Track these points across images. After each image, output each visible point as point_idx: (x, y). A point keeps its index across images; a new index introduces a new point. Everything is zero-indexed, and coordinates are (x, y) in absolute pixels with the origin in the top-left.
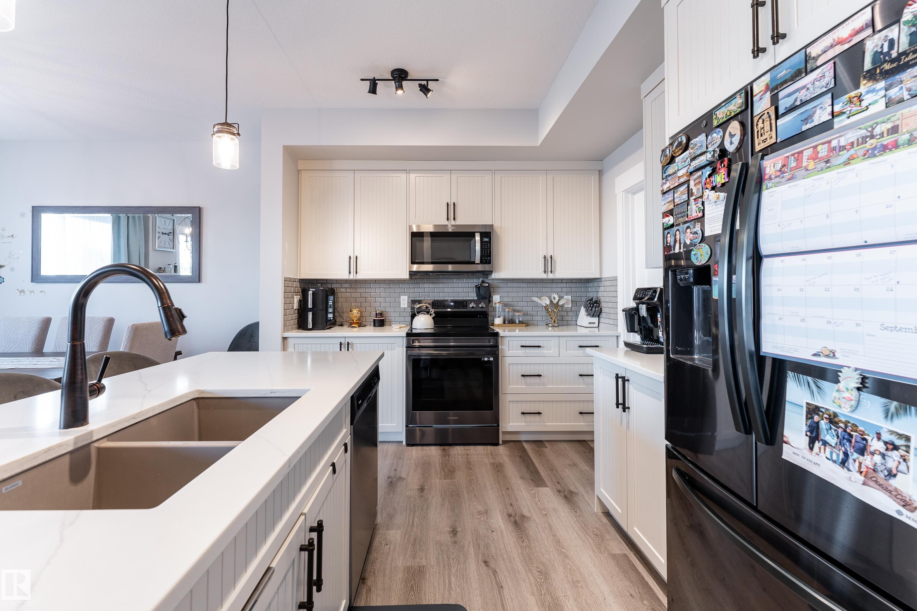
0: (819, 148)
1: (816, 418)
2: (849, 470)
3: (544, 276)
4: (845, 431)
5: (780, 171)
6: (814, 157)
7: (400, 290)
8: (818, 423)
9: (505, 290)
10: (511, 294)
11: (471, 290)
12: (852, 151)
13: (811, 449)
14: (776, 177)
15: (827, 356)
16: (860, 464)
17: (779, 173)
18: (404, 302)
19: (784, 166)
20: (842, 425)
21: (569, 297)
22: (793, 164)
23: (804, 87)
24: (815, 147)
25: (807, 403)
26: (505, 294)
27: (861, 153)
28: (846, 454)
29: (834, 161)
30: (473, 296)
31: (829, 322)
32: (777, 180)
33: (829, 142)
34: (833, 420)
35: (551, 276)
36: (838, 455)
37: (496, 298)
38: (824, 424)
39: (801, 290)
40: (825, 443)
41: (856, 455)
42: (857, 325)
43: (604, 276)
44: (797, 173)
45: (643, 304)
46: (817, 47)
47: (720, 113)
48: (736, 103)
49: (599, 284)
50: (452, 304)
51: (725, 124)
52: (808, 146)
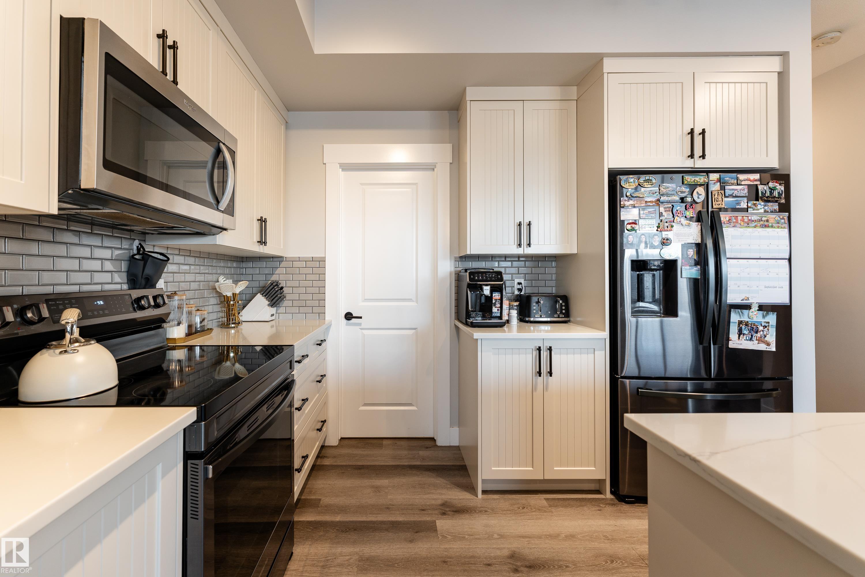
0: (744, 217)
1: (741, 325)
2: (753, 341)
4: (751, 327)
5: (728, 221)
6: (743, 220)
8: (741, 327)
12: (756, 223)
13: (739, 339)
14: (727, 223)
15: (746, 300)
16: (757, 337)
17: (728, 222)
19: (730, 220)
20: (750, 325)
22: (735, 221)
23: (737, 190)
24: (743, 217)
25: (738, 321)
26: (170, 277)
27: (759, 225)
28: (752, 336)
29: (750, 225)
31: (748, 287)
32: (728, 225)
33: (748, 217)
34: (747, 324)
36: (749, 337)
38: (743, 327)
39: (739, 274)
40: (744, 334)
41: (755, 334)
42: (757, 287)
44: (737, 225)
45: (487, 285)
46: (742, 177)
47: (689, 178)
48: (701, 179)
49: (270, 264)
50: (102, 303)
51: (693, 187)
52: (740, 215)
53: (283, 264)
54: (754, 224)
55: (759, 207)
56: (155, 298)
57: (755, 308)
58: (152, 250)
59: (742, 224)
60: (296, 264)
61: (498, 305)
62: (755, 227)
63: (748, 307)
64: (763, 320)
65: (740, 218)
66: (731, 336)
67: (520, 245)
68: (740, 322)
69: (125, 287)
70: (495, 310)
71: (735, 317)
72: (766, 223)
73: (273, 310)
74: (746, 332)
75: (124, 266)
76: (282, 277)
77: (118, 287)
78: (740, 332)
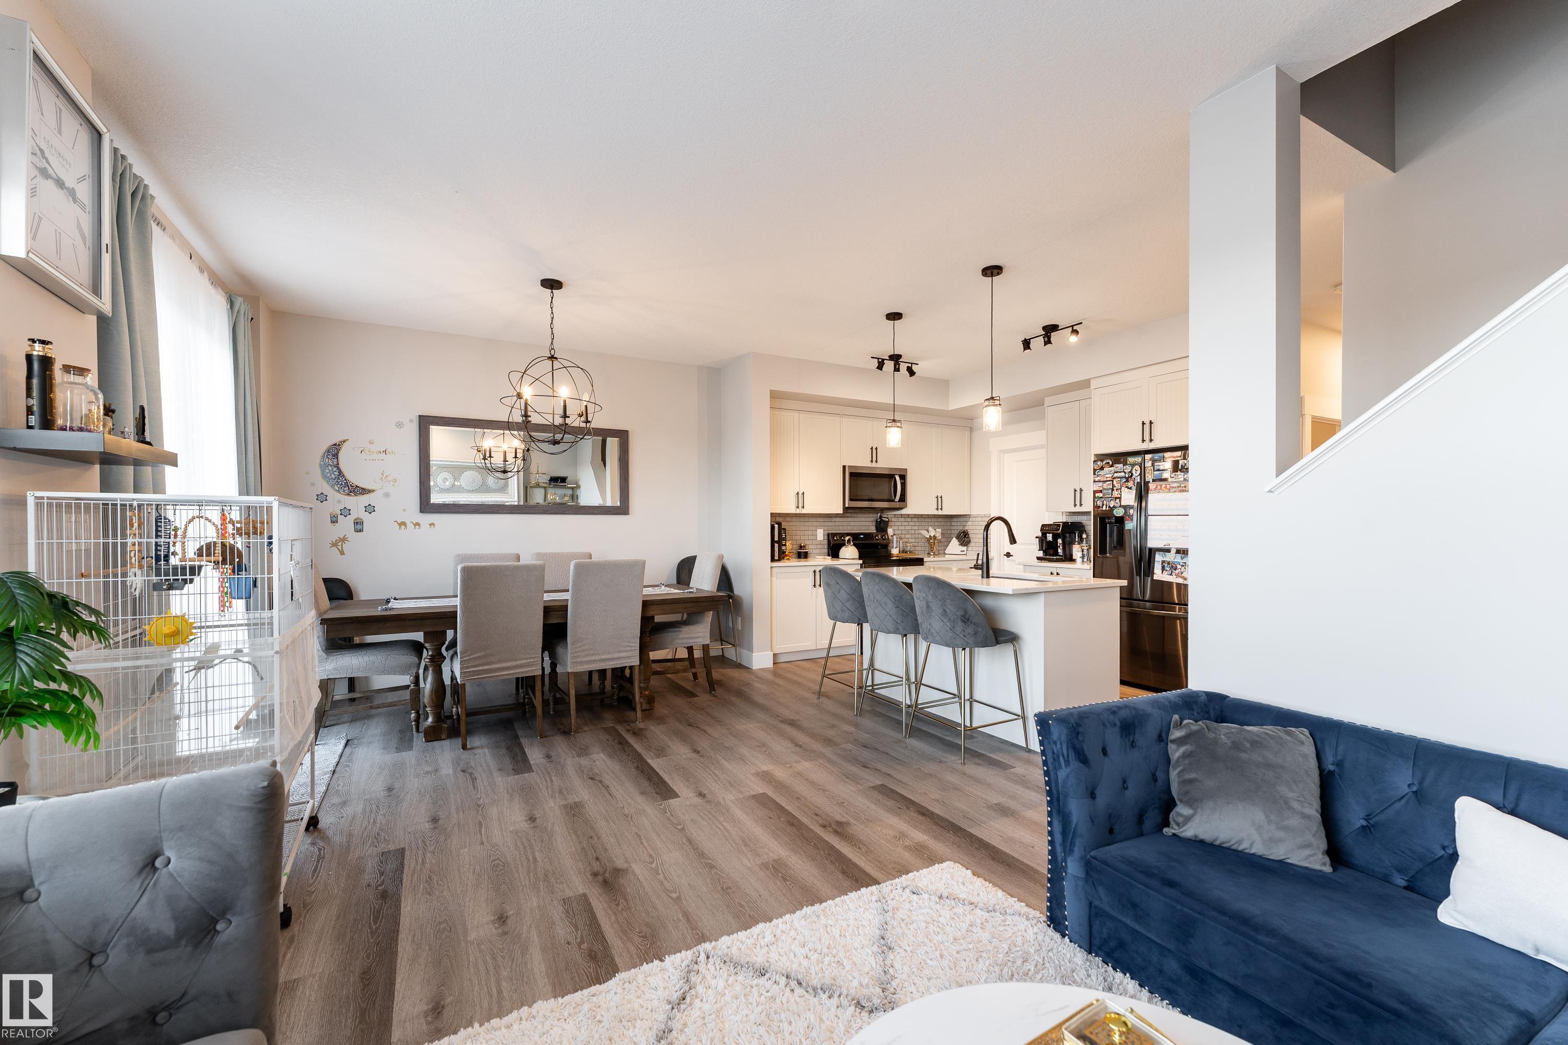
0: (1167, 485)
1: (1164, 564)
2: (1172, 575)
3: (936, 513)
4: (1172, 565)
5: (1155, 488)
7: (814, 524)
9: (897, 524)
10: (901, 528)
11: (871, 524)
13: (1162, 573)
16: (1176, 573)
18: (821, 535)
21: (940, 530)
25: (1162, 560)
26: (896, 528)
30: (873, 530)
32: (1154, 491)
34: (1168, 563)
35: (940, 513)
37: (890, 531)
38: (1166, 565)
39: (1159, 527)
40: (1166, 570)
41: (1175, 571)
43: (974, 513)
44: (1161, 491)
45: (1049, 533)
46: (1167, 455)
47: (1131, 460)
48: (1138, 459)
49: (965, 519)
50: (862, 536)
51: (1133, 465)
52: (1163, 484)
53: (971, 519)
54: (1174, 490)
55: (1180, 476)
56: (882, 537)
57: (1173, 551)
58: (886, 516)
59: (1165, 489)
60: (977, 519)
61: (1061, 548)
62: (1174, 492)
63: (1168, 551)
64: (1181, 561)
65: (1163, 486)
66: (1155, 571)
67: (1075, 505)
68: (1163, 562)
69: (875, 531)
70: (1060, 551)
71: (1159, 558)
72: (1184, 489)
73: (964, 548)
74: (1168, 569)
75: (874, 524)
76: (970, 528)
77: (872, 531)
78: (1163, 569)
